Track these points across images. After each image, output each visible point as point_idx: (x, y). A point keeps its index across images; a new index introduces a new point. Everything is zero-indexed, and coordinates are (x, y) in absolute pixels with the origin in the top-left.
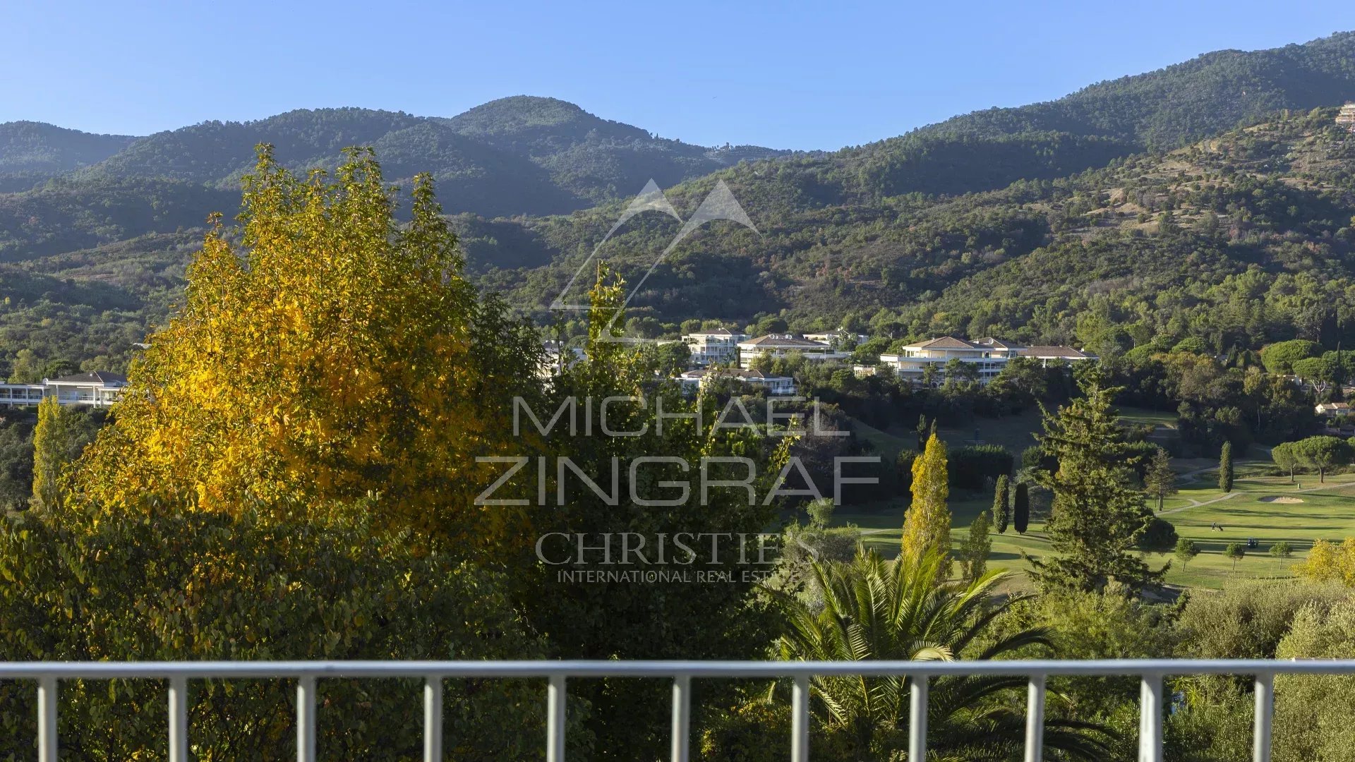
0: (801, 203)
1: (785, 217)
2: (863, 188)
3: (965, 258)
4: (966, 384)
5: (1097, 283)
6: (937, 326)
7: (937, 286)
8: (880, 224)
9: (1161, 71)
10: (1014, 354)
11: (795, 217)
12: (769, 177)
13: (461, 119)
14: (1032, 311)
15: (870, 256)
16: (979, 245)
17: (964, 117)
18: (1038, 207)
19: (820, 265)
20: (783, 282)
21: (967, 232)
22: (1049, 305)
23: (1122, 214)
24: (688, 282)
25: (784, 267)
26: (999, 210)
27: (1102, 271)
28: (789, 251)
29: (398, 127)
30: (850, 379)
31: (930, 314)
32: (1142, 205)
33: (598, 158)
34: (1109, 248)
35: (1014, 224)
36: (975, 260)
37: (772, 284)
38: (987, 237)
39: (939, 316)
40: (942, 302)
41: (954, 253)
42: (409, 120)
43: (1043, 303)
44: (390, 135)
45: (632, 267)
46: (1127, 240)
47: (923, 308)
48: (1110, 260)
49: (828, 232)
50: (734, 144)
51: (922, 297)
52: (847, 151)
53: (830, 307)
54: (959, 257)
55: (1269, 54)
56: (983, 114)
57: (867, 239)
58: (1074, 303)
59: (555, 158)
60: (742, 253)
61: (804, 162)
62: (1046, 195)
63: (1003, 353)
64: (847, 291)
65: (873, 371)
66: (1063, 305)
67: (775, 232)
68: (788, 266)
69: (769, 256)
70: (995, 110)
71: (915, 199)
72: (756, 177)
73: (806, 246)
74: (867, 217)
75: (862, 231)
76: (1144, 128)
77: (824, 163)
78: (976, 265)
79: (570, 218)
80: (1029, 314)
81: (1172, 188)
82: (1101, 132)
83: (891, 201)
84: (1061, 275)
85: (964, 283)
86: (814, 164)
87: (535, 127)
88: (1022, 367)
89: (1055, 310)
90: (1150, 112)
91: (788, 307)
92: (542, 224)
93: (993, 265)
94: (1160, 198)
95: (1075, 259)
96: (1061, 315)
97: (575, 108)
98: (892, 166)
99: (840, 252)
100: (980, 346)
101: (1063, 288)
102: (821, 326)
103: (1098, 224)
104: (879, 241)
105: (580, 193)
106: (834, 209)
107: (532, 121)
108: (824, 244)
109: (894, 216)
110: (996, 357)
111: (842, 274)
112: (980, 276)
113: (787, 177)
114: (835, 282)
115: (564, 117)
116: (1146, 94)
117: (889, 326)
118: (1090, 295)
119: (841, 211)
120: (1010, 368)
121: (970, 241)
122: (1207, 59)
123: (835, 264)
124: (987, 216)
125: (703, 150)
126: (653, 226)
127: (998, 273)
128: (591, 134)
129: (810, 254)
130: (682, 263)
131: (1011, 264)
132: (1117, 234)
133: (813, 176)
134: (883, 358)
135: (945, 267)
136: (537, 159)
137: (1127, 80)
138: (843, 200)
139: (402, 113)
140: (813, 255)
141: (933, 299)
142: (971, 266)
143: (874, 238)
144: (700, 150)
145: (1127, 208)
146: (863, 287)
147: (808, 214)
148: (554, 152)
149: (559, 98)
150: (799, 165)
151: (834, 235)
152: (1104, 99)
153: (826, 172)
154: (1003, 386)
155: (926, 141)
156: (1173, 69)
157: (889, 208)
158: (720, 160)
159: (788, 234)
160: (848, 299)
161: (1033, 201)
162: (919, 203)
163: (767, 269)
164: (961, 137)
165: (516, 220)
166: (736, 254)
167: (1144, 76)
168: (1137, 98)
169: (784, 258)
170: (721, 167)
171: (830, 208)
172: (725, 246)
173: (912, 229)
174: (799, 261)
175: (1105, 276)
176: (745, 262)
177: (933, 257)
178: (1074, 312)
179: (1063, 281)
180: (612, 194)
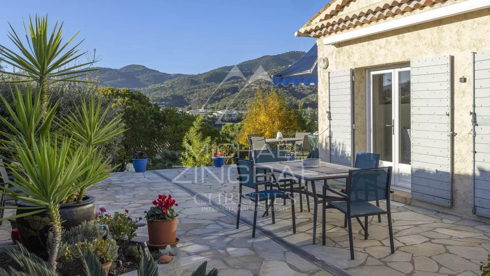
0: (191, 84)
1: (188, 88)
2: (202, 82)
3: (224, 94)
4: (229, 118)
5: (248, 98)
6: (220, 107)
7: (219, 100)
8: (207, 88)
9: (256, 59)
10: (237, 112)
11: (190, 87)
12: (184, 80)
13: (121, 69)
14: (237, 104)
15: (206, 94)
16: (226, 92)
17: (220, 68)
18: (236, 84)
19: (196, 96)
20: (189, 100)
21: (224, 89)
22: (240, 103)
23: (252, 86)
24: (171, 100)
25: (189, 97)
26: (229, 85)
27: (249, 96)
28: (190, 94)
29: (108, 70)
30: (209, 118)
31: (218, 105)
32: (255, 84)
33: (149, 76)
34: (250, 92)
35: (232, 88)
36: (226, 95)
37: (187, 100)
38: (228, 90)
39: (220, 106)
40: (220, 103)
41: (221, 93)
42: (111, 69)
43: (239, 102)
44: (107, 72)
45: (160, 97)
46: (253, 90)
47: (217, 104)
48: (251, 94)
49: (197, 90)
50: (176, 73)
51: (216, 102)
52: (199, 74)
53: (199, 104)
54: (222, 94)
55: (275, 56)
56: (224, 67)
57: (205, 91)
58: (245, 102)
59: (141, 76)
60: (181, 94)
61: (191, 77)
62: (237, 82)
63: (235, 112)
64: (202, 101)
65: (212, 116)
66: (243, 103)
67: (187, 90)
68: (190, 97)
69: (186, 95)
70: (226, 66)
71: (213, 83)
72: (182, 80)
73: (193, 93)
74: (204, 87)
75: (204, 90)
76: (253, 70)
77: (195, 77)
78: (226, 96)
79: (145, 88)
80: (237, 105)
81: (260, 81)
82: (246, 70)
83: (208, 84)
84: (242, 97)
85: (224, 99)
86: (193, 77)
87: (136, 70)
88: (240, 114)
89: (242, 104)
90: (254, 67)
91: (191, 104)
92: (140, 89)
93: (229, 96)
94: (258, 82)
95: (244, 94)
96: (243, 105)
97: (144, 67)
98: (208, 77)
99: (200, 94)
100: (231, 111)
101: (242, 100)
102: (198, 108)
103: (247, 87)
104: (207, 92)
105: (146, 83)
106: (198, 86)
107: (136, 69)
108: (197, 92)
109: (209, 87)
110: (234, 113)
111: (201, 98)
112: (227, 98)
113: (188, 80)
114: (200, 99)
115: (143, 69)
116: (253, 63)
117: (211, 108)
118: (247, 101)
119: (199, 86)
120: (237, 115)
121: (224, 91)
122: (264, 57)
123: (199, 96)
124: (227, 86)
125: (170, 74)
126: (162, 89)
127: (230, 97)
128: (148, 72)
129: (194, 94)
130: (170, 96)
131: (232, 95)
132: (251, 89)
133: (192, 79)
134: (213, 114)
135: (220, 96)
136: (137, 77)
137: (250, 61)
138: (199, 84)
139: (109, 68)
140: (195, 94)
141: (218, 102)
142: (225, 96)
143: (206, 91)
144: (169, 75)
145: (252, 84)
146: (205, 100)
147: (193, 87)
148: (141, 75)
149: (141, 65)
150: (190, 77)
151: (198, 91)
152: (246, 64)
153: (195, 78)
154: (236, 118)
155: (214, 72)
156: (258, 59)
157: (208, 85)
158: (174, 77)
159: (189, 91)
160: (202, 103)
161: (235, 84)
162: (214, 84)
163: (186, 97)
164: (220, 72)
165: (135, 89)
166: (180, 94)
167: (253, 60)
168: (252, 64)
169: (189, 95)
170: (175, 78)
171: (197, 86)
172: (178, 93)
173: (213, 89)
174: (192, 96)
175: (250, 97)
176: (182, 96)
177: (218, 94)
178: (245, 104)
179: (242, 98)
180: (153, 83)
